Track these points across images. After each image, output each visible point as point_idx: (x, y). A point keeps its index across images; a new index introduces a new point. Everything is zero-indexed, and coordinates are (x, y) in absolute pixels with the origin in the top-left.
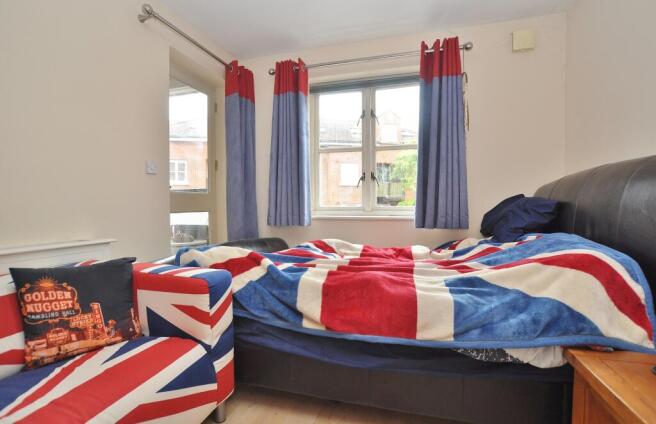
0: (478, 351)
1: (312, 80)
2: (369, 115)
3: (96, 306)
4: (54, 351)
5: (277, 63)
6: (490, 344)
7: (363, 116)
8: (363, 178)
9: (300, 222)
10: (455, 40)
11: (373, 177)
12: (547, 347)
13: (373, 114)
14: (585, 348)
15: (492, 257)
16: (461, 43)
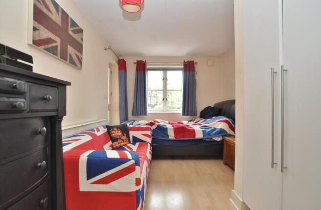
0: (208, 139)
1: (148, 67)
2: (165, 79)
3: (125, 134)
4: (119, 145)
5: (137, 61)
6: (210, 137)
7: (163, 79)
8: (163, 100)
9: (145, 114)
10: (193, 61)
11: (167, 100)
12: (220, 136)
13: (167, 79)
14: (226, 136)
15: (206, 122)
16: (195, 62)
